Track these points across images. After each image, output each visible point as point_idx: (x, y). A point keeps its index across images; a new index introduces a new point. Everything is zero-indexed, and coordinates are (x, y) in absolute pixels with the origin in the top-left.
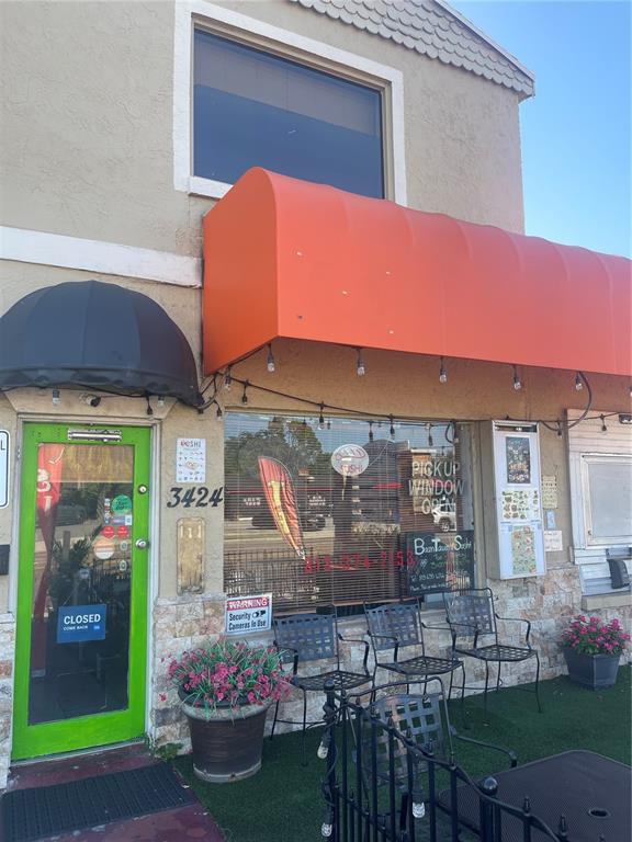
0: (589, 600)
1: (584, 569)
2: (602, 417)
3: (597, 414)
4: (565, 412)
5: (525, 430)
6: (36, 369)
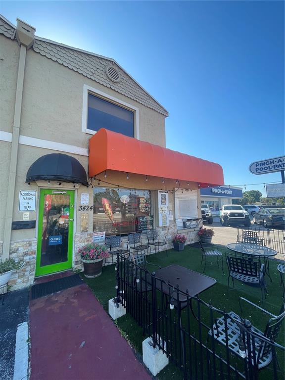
1: (178, 224)
2: (182, 190)
4: (174, 189)
5: (165, 192)
6: (44, 175)
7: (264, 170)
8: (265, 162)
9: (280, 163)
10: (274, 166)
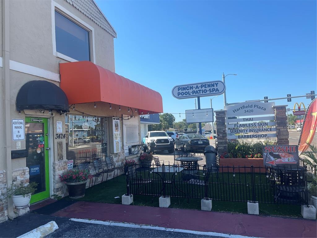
0: (126, 157)
1: (125, 151)
2: (128, 116)
3: (127, 116)
4: (122, 115)
5: (117, 119)
6: (46, 105)
7: (184, 95)
8: (186, 86)
9: (197, 89)
10: (193, 91)
